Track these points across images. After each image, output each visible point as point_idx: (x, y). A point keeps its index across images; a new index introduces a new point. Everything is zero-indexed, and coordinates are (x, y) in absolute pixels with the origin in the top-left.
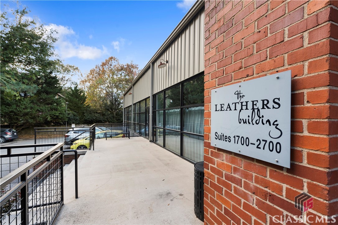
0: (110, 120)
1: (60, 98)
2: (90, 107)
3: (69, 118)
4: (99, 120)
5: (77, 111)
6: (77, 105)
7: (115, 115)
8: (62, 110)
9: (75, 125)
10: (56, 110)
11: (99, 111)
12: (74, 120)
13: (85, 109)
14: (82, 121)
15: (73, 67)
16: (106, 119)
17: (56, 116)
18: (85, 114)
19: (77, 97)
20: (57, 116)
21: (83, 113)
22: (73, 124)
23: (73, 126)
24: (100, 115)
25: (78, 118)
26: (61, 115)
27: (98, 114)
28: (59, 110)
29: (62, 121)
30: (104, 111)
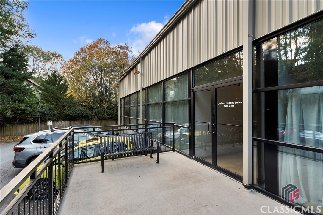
0: (100, 114)
1: (29, 85)
2: (73, 98)
3: (42, 112)
4: (85, 115)
5: (55, 104)
6: (54, 95)
7: (106, 108)
8: (31, 101)
9: (51, 122)
10: (22, 101)
11: (85, 103)
12: (51, 115)
13: (66, 100)
14: (62, 117)
15: (55, 54)
16: (94, 113)
17: (21, 110)
18: (66, 108)
19: (54, 85)
20: (24, 110)
21: (64, 106)
22: (50, 121)
23: (50, 123)
24: (87, 108)
25: (55, 112)
26: (29, 109)
27: (84, 108)
28: (27, 102)
29: (32, 117)
30: (92, 103)
